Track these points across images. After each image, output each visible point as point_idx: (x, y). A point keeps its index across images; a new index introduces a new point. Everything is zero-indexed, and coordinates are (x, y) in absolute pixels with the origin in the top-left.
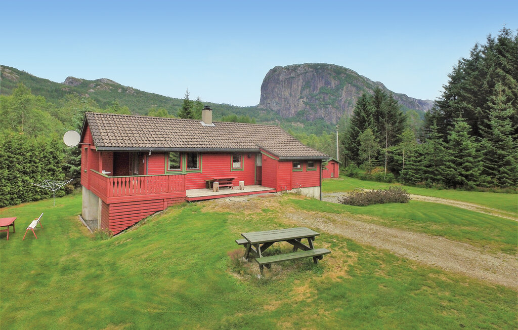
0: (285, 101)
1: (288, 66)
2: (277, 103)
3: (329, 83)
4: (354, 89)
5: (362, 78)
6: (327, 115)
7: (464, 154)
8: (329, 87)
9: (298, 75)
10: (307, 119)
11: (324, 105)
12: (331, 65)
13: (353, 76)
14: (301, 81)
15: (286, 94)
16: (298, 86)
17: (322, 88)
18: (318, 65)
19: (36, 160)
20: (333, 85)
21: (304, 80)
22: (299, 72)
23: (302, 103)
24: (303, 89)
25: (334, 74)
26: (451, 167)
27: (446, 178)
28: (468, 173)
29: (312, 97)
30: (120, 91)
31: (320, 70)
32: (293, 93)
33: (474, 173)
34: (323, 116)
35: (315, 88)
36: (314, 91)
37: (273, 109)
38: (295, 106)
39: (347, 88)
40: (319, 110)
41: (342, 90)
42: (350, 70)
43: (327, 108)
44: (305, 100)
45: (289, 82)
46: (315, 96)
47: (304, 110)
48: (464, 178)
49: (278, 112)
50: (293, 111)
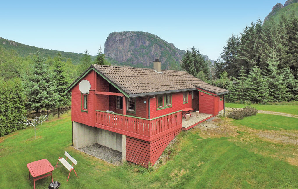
0: (120, 53)
1: (122, 32)
2: (115, 54)
3: (144, 43)
4: (159, 47)
5: (163, 41)
6: (144, 61)
7: (259, 85)
8: (145, 45)
9: (127, 38)
10: (133, 63)
11: (142, 55)
12: (146, 33)
13: (158, 40)
14: (129, 41)
15: (120, 48)
16: (127, 44)
17: (141, 46)
18: (139, 32)
19: (7, 101)
20: (147, 44)
21: (130, 40)
22: (127, 35)
23: (130, 54)
24: (130, 46)
25: (147, 38)
26: (253, 92)
27: (251, 98)
28: (263, 95)
29: (136, 51)
30: (4, 43)
31: (140, 35)
32: (124, 48)
33: (265, 95)
34: (142, 62)
35: (137, 45)
36: (136, 47)
37: (113, 58)
38: (126, 56)
39: (155, 46)
40: (140, 58)
41: (152, 47)
42: (156, 36)
43: (144, 57)
44: (131, 52)
45: (122, 41)
46: (137, 50)
47: (131, 58)
48: (261, 98)
49: (115, 59)
50: (124, 58)
